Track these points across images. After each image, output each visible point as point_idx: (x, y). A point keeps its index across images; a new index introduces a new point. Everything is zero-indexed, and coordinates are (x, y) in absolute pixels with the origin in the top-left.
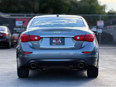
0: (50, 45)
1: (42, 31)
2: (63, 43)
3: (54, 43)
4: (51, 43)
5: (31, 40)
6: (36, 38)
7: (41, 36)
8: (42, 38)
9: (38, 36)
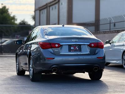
0: (69, 51)
1: (62, 39)
2: (80, 50)
3: (72, 50)
4: (70, 50)
5: (51, 48)
6: (57, 45)
7: (61, 44)
8: (61, 45)
9: (58, 44)
